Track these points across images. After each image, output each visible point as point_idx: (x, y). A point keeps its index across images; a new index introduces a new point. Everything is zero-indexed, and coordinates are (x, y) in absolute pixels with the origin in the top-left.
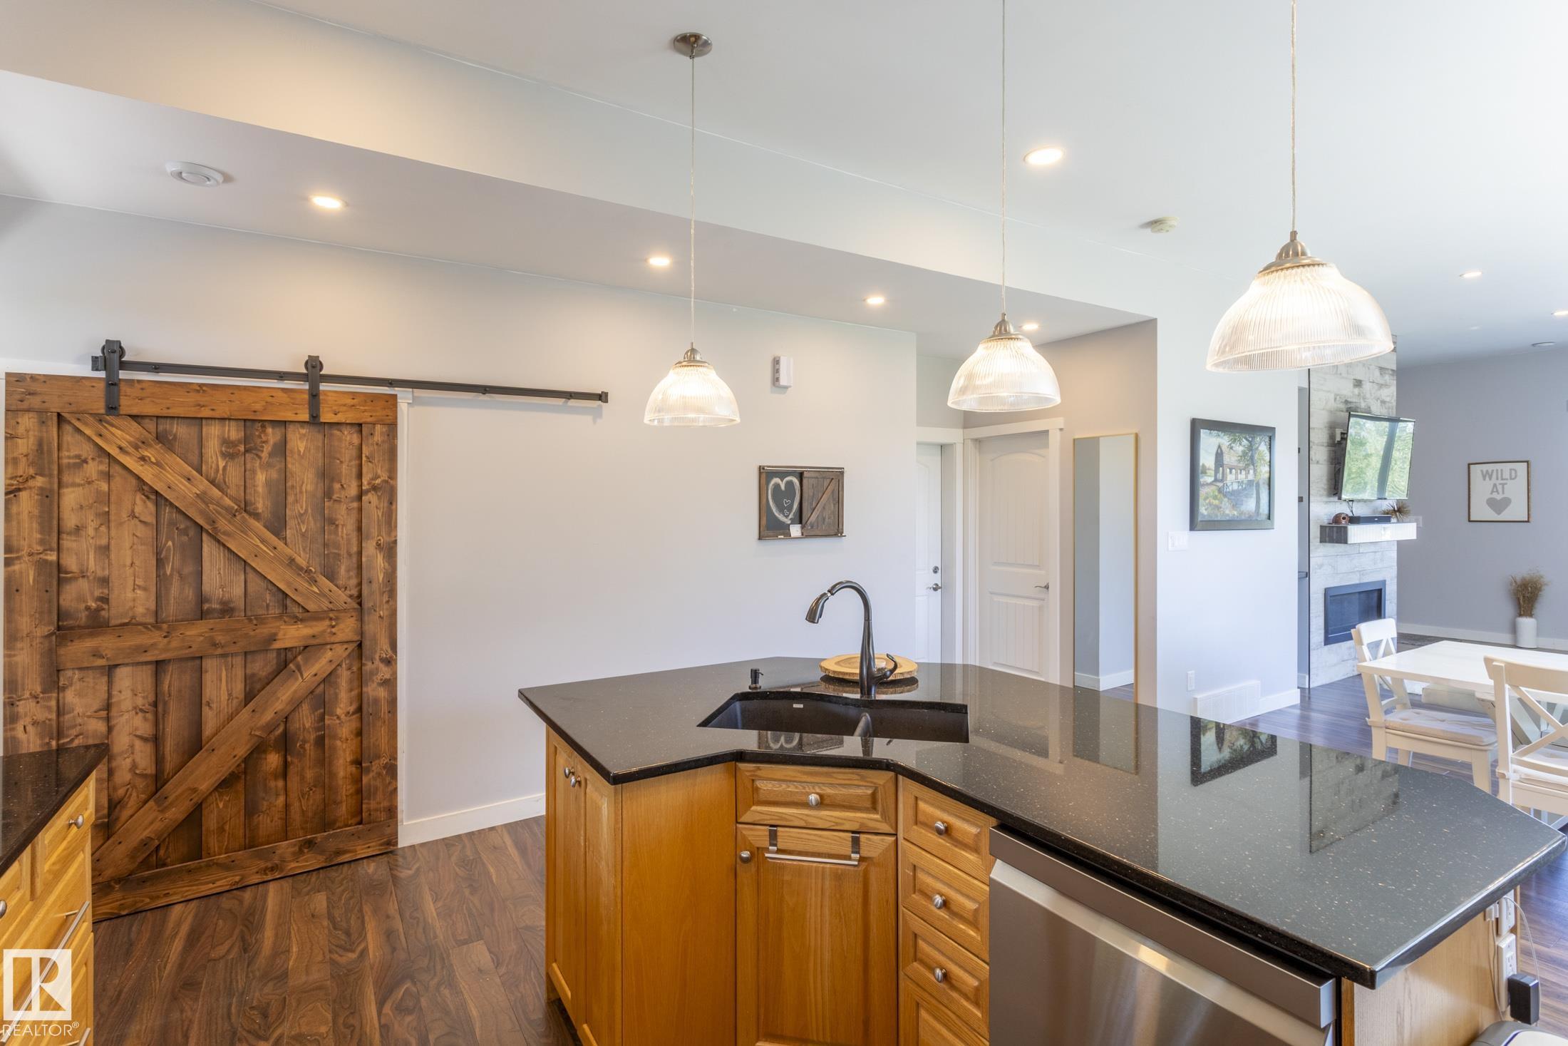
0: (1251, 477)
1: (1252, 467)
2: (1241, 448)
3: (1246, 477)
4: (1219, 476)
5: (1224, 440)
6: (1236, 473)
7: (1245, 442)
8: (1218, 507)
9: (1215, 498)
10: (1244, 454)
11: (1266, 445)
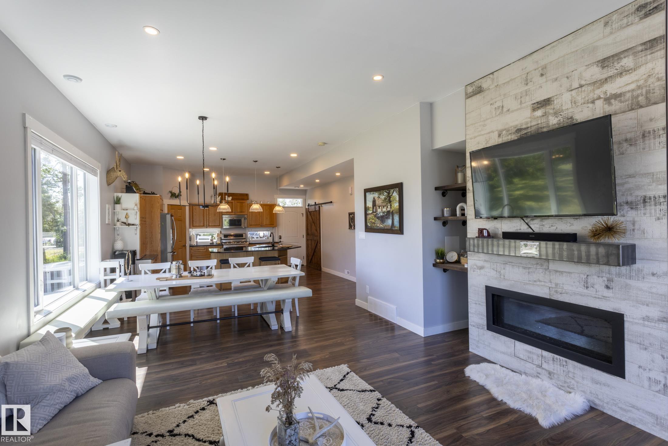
0: (388, 209)
1: (389, 204)
2: (384, 197)
3: (387, 209)
4: (375, 210)
5: (376, 195)
6: (382, 208)
7: (385, 194)
8: (375, 223)
9: (373, 219)
10: (385, 199)
11: (396, 192)
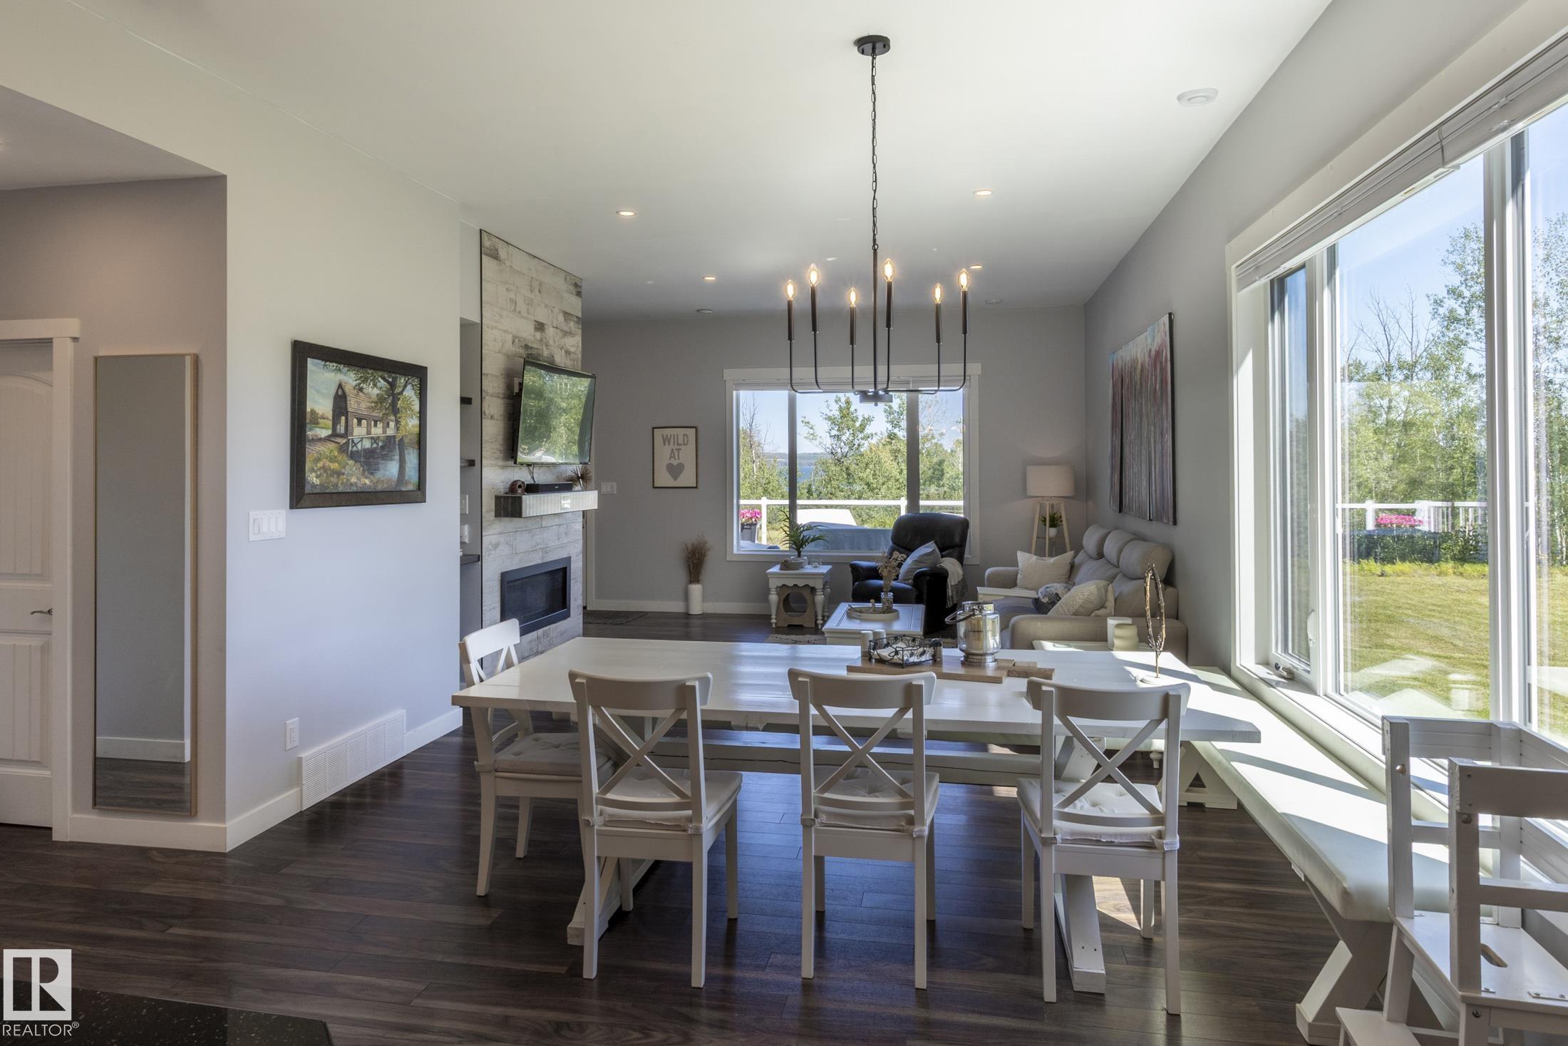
0: (390, 432)
1: (393, 418)
2: (376, 391)
3: (384, 432)
4: (341, 429)
5: (350, 378)
6: (369, 425)
7: (382, 383)
8: (339, 474)
9: (332, 460)
10: (381, 400)
11: (413, 389)
